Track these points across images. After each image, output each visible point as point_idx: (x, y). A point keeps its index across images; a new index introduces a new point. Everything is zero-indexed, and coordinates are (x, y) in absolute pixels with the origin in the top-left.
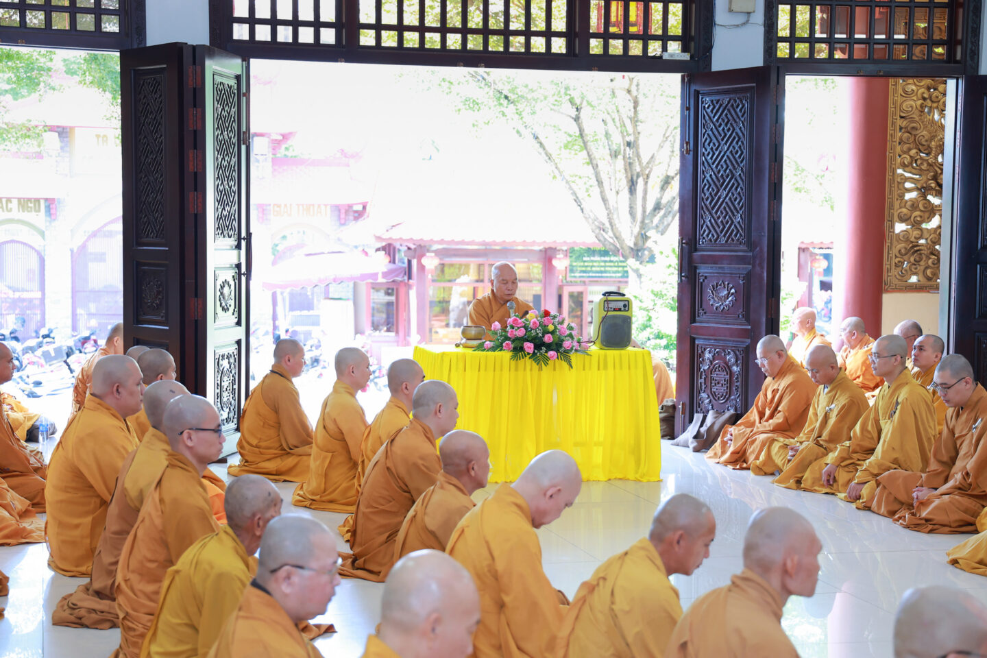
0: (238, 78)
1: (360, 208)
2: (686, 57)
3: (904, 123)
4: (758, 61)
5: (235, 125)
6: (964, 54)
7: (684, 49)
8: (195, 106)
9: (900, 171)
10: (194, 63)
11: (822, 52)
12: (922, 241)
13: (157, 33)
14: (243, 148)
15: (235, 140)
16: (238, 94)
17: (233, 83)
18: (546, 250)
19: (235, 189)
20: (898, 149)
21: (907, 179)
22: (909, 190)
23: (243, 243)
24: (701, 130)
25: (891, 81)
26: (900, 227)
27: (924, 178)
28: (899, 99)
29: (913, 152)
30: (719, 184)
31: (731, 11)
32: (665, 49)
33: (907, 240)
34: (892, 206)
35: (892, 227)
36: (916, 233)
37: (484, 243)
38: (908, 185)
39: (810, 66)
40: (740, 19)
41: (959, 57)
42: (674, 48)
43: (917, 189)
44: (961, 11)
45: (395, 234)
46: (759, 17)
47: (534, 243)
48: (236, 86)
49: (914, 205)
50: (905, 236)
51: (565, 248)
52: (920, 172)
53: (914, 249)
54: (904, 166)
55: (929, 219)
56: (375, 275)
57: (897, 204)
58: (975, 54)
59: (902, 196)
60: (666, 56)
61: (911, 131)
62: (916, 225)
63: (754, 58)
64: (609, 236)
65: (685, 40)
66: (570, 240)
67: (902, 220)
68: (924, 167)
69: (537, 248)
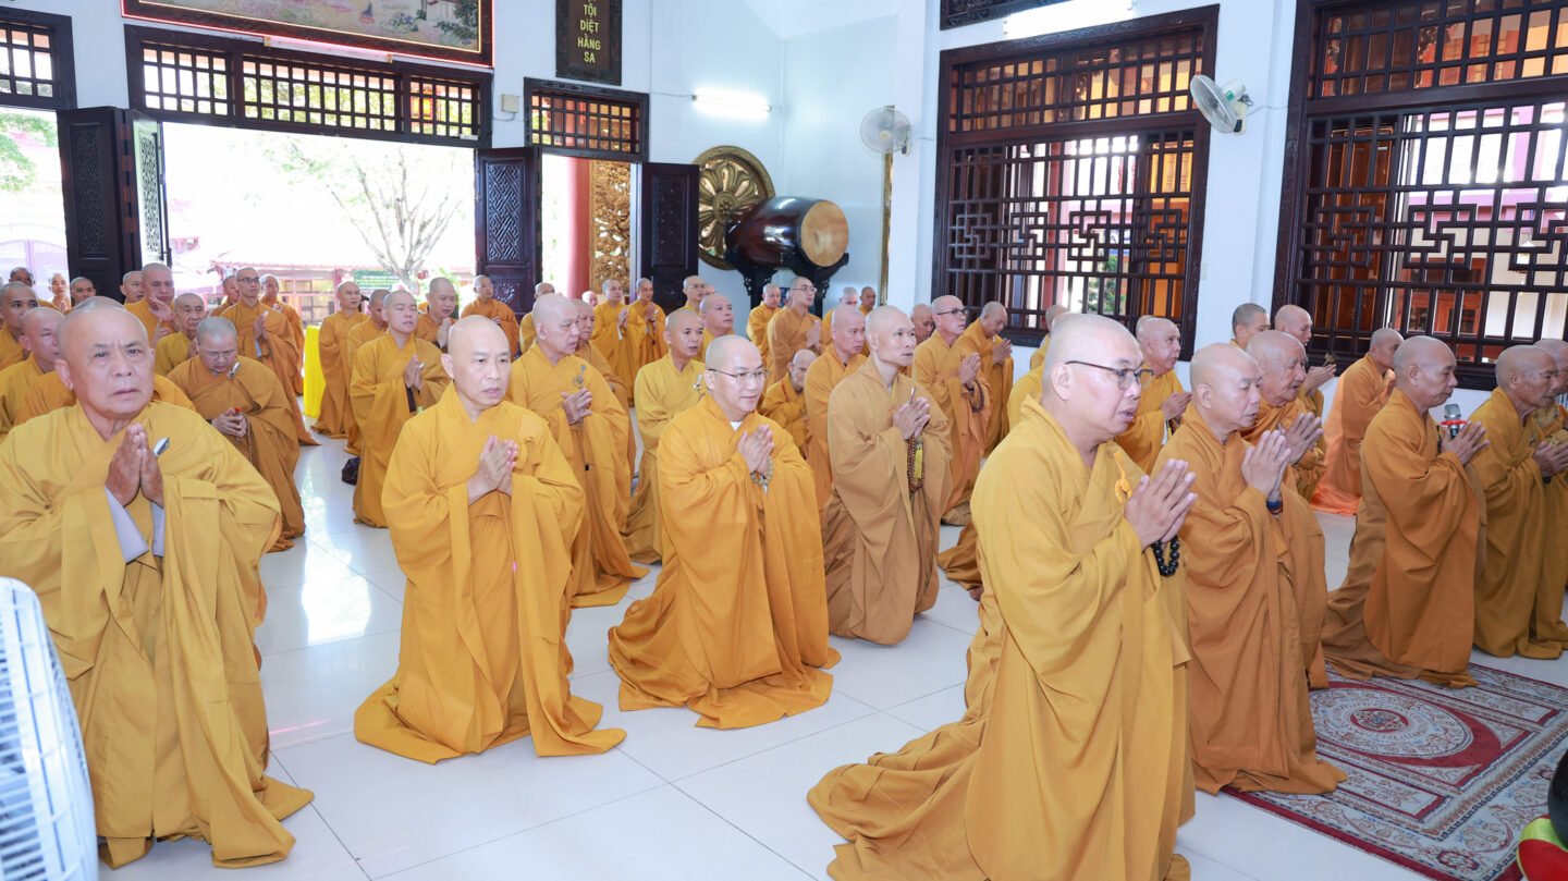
0: (155, 135)
1: (192, 241)
2: (475, 138)
3: (598, 190)
4: (521, 143)
5: (155, 169)
6: (640, 148)
7: (474, 133)
8: (126, 153)
9: (597, 220)
10: (124, 122)
11: (558, 142)
12: (610, 263)
13: (86, 99)
14: (161, 186)
15: (155, 181)
16: (157, 146)
17: (152, 138)
18: (336, 271)
19: (157, 216)
20: (596, 206)
21: (601, 225)
22: (602, 232)
23: (165, 255)
24: (488, 186)
25: (591, 161)
26: (598, 254)
27: (610, 225)
28: (595, 175)
29: (604, 208)
30: (500, 221)
31: (503, 110)
32: (460, 132)
33: (602, 262)
34: (593, 241)
35: (594, 254)
36: (607, 258)
37: (292, 266)
38: (602, 228)
39: (552, 149)
40: (510, 116)
41: (637, 150)
42: (467, 133)
43: (608, 231)
44: (637, 123)
45: (225, 259)
46: (521, 116)
47: (328, 267)
48: (153, 141)
49: (606, 242)
50: (602, 259)
51: (350, 270)
52: (609, 220)
53: (606, 268)
54: (599, 216)
55: (615, 249)
56: (211, 289)
57: (596, 240)
58: (646, 149)
59: (598, 235)
60: (462, 137)
61: (603, 195)
62: (607, 253)
63: (518, 142)
64: (387, 261)
65: (474, 127)
66: (354, 265)
67: (599, 250)
68: (611, 217)
69: (330, 270)
